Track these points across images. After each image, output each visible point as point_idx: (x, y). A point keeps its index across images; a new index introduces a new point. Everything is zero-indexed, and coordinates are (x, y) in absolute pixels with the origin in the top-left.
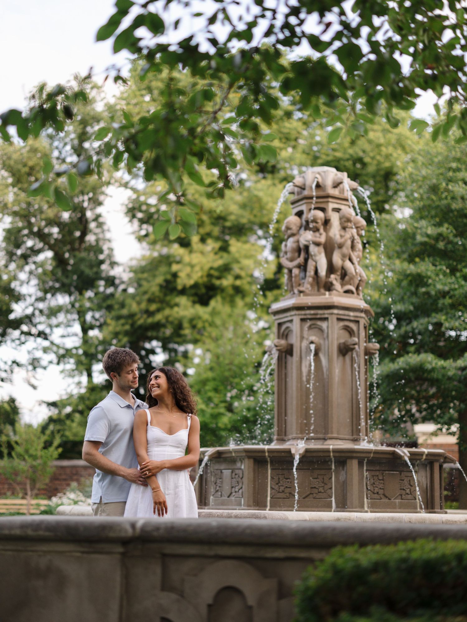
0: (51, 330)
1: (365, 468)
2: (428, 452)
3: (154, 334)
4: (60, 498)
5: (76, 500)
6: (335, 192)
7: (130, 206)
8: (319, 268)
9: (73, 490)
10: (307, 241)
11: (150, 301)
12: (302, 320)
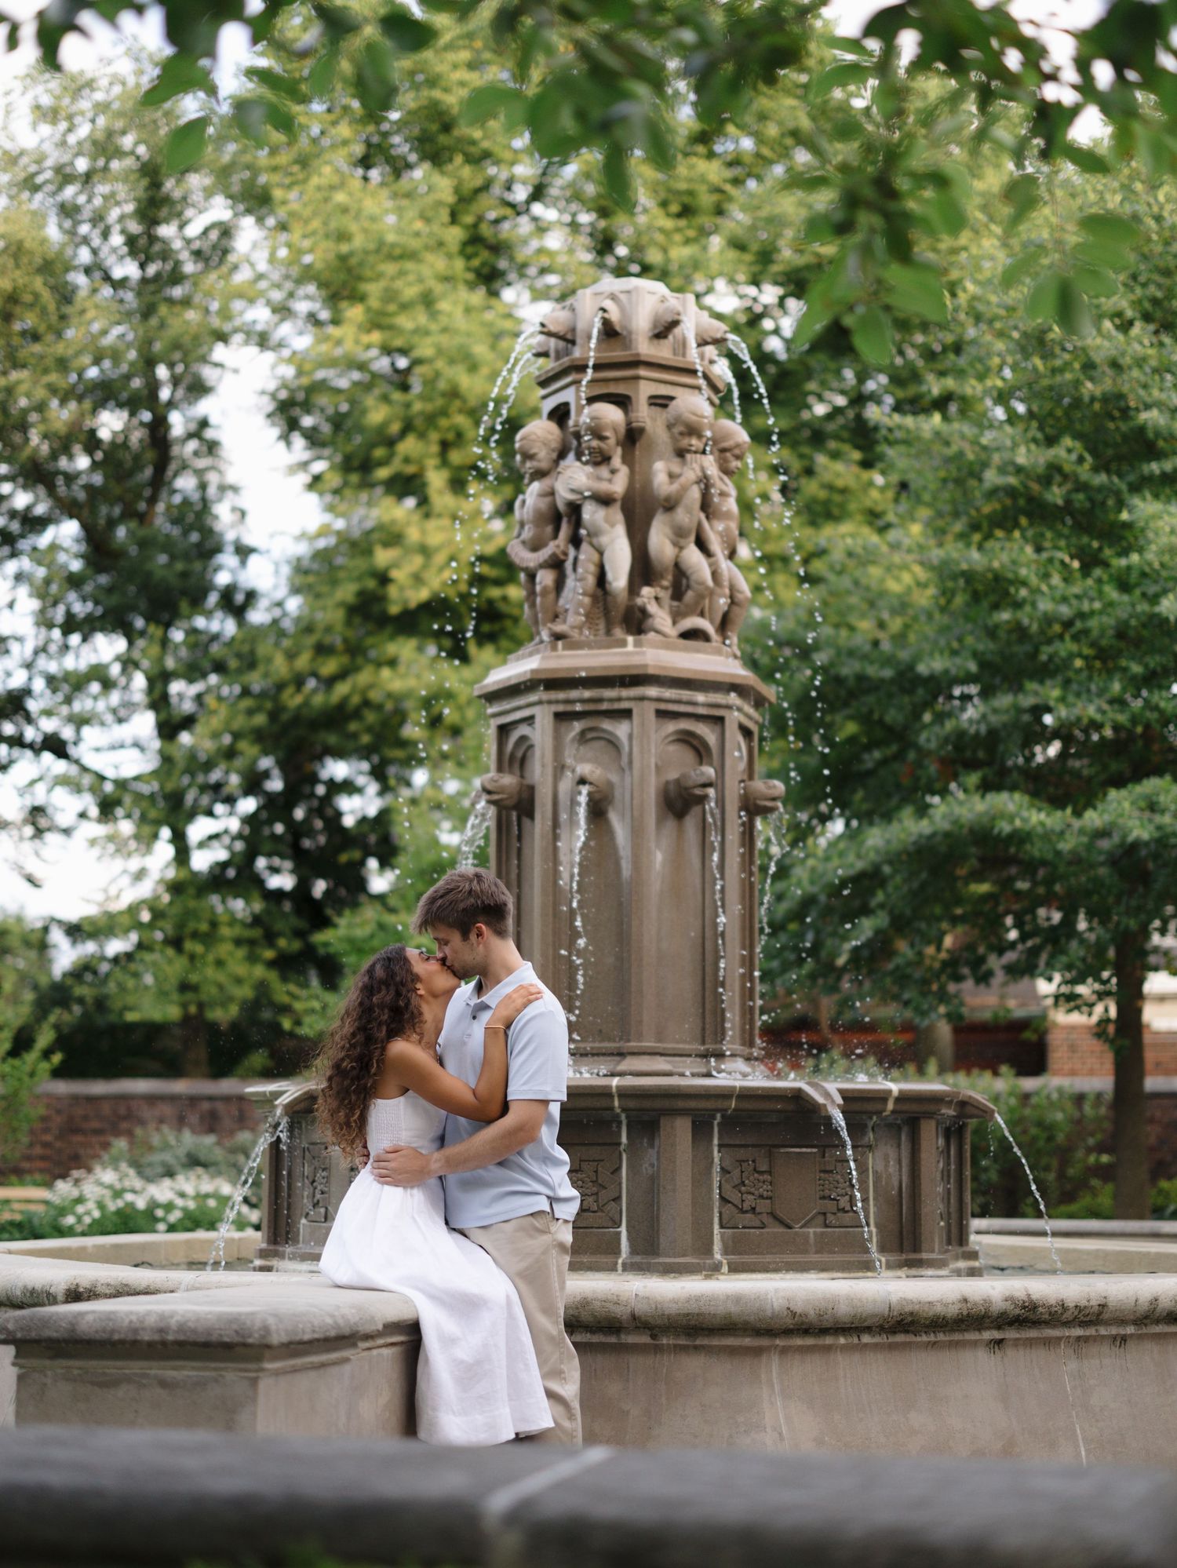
0: (78, 731)
1: (716, 1141)
2: (901, 1091)
3: (332, 739)
4: (77, 1182)
5: (118, 1186)
6: (662, 352)
7: (283, 395)
8: (607, 568)
9: (114, 1164)
10: (573, 491)
11: (322, 650)
12: (559, 717)
